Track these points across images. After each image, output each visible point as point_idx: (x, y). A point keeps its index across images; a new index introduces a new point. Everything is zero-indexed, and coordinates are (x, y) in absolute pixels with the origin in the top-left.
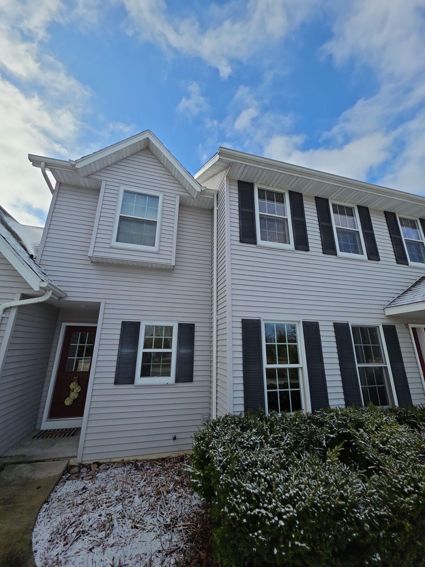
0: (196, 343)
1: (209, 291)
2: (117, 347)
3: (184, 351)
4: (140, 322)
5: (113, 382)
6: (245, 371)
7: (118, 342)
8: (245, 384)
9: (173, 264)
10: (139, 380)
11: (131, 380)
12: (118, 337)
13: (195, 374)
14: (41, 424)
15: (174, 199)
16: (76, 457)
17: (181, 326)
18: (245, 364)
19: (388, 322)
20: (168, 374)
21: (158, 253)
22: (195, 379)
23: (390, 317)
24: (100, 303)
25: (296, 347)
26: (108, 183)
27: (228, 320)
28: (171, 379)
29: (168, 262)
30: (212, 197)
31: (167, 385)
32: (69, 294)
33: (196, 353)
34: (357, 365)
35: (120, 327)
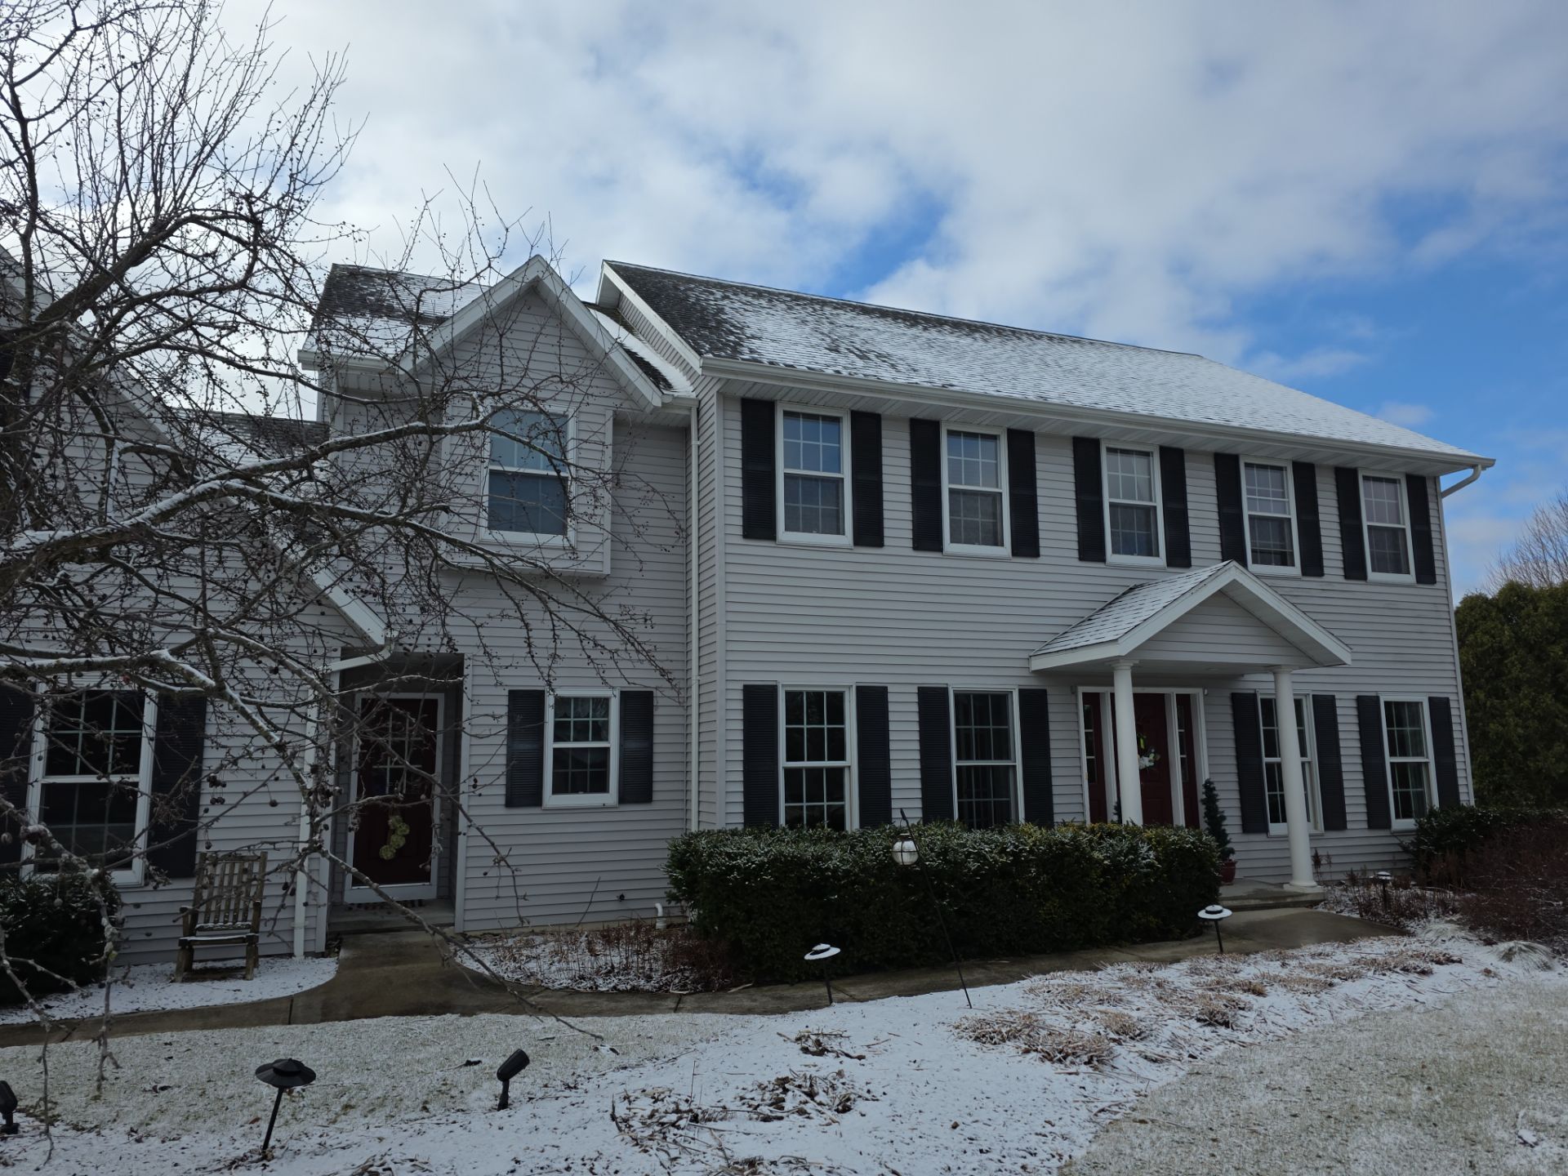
0: (656, 730)
1: (682, 621)
2: (504, 741)
3: (632, 745)
4: (543, 692)
5: (503, 802)
6: (747, 772)
7: (504, 731)
8: (747, 793)
9: (607, 571)
10: (550, 799)
12: (505, 721)
13: (656, 787)
14: (343, 893)
15: (599, 419)
16: (453, 925)
17: (626, 697)
18: (747, 761)
19: (1033, 684)
20: (603, 787)
21: (575, 550)
22: (656, 797)
23: (1041, 673)
24: (463, 654)
27: (720, 686)
29: (598, 567)
30: (686, 413)
33: (656, 749)
35: (505, 701)
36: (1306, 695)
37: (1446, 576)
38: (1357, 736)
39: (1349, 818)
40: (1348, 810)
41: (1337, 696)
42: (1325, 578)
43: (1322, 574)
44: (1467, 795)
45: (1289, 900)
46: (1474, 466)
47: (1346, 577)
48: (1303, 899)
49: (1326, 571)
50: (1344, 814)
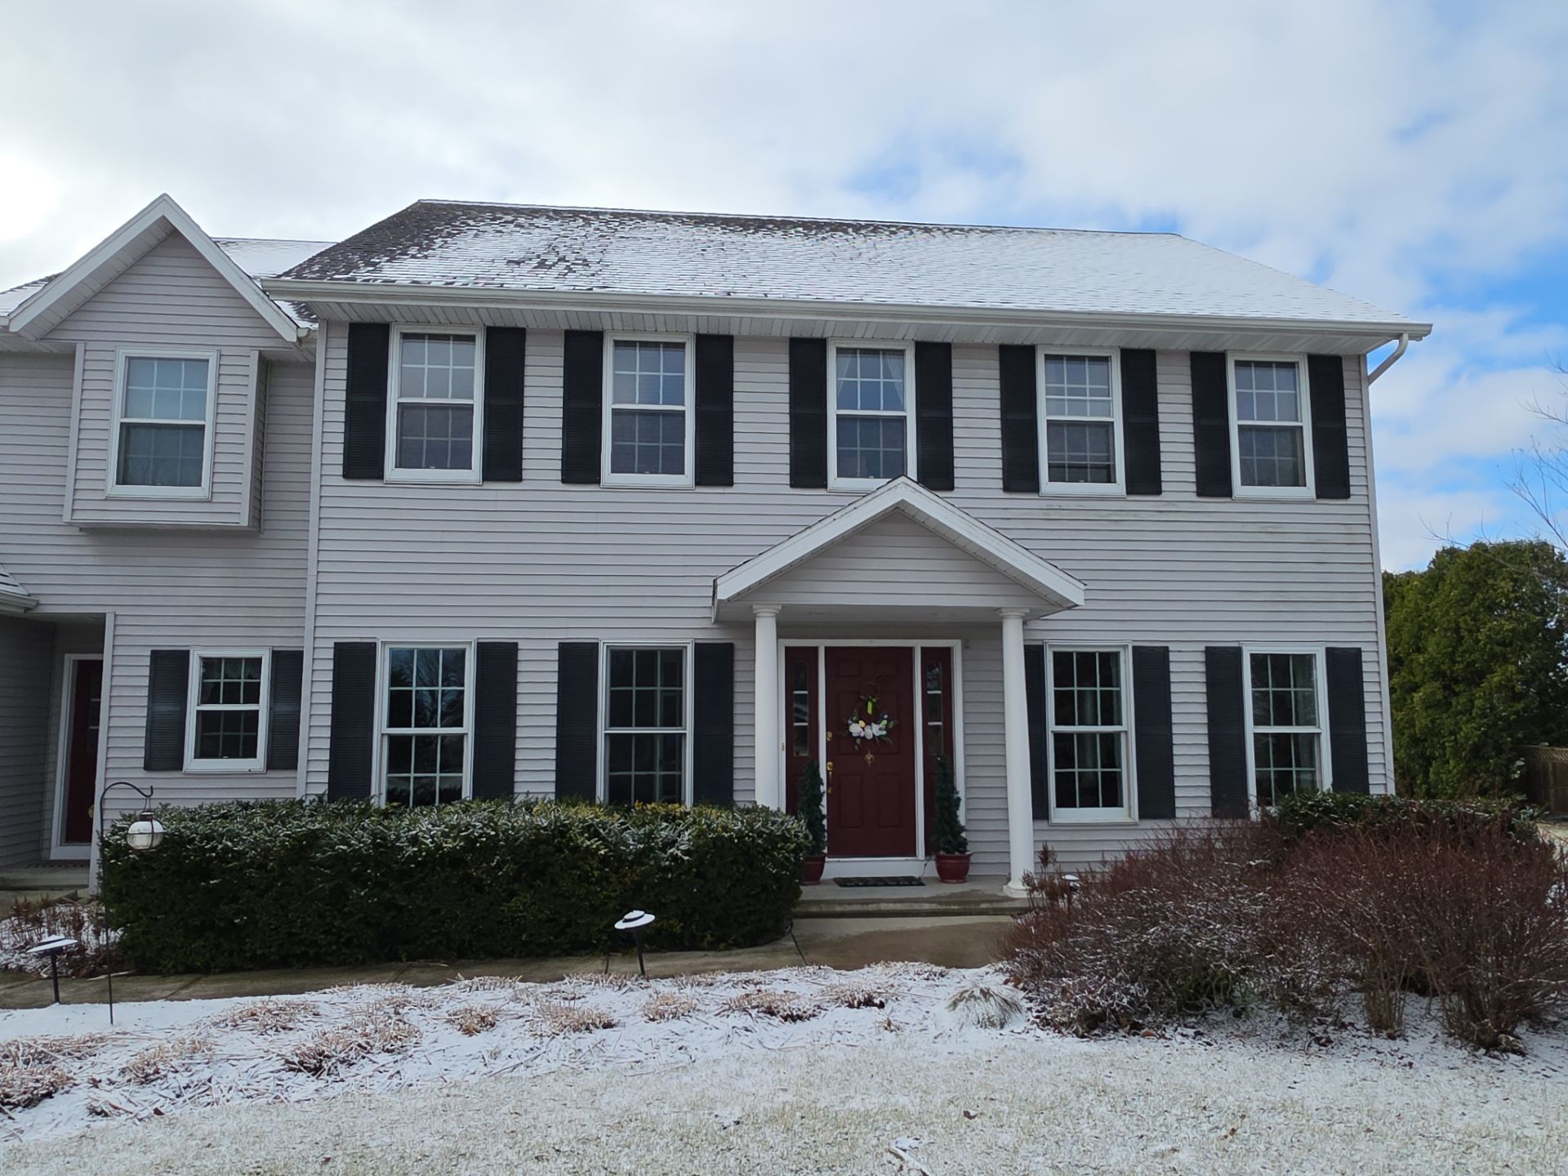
2: (145, 702)
4: (188, 652)
5: (142, 766)
6: (334, 739)
7: (145, 692)
9: (245, 521)
10: (191, 763)
11: (176, 763)
12: (146, 682)
14: (49, 849)
15: (243, 361)
17: (277, 656)
20: (251, 753)
21: (210, 502)
24: (105, 614)
26: (90, 346)
28: (258, 763)
29: (235, 518)
31: (250, 774)
32: (43, 600)
35: (147, 661)
36: (1125, 647)
37: (1368, 486)
38: (1204, 699)
39: (1178, 804)
40: (1178, 793)
41: (1172, 647)
42: (1163, 497)
43: (1159, 492)
44: (1382, 779)
45: (983, 906)
46: (1399, 336)
47: (1200, 494)
48: (1006, 905)
49: (1164, 487)
50: (1172, 798)
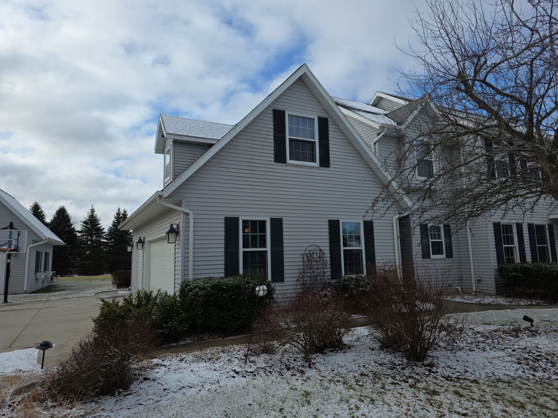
25: (513, 236)
34: (537, 246)
